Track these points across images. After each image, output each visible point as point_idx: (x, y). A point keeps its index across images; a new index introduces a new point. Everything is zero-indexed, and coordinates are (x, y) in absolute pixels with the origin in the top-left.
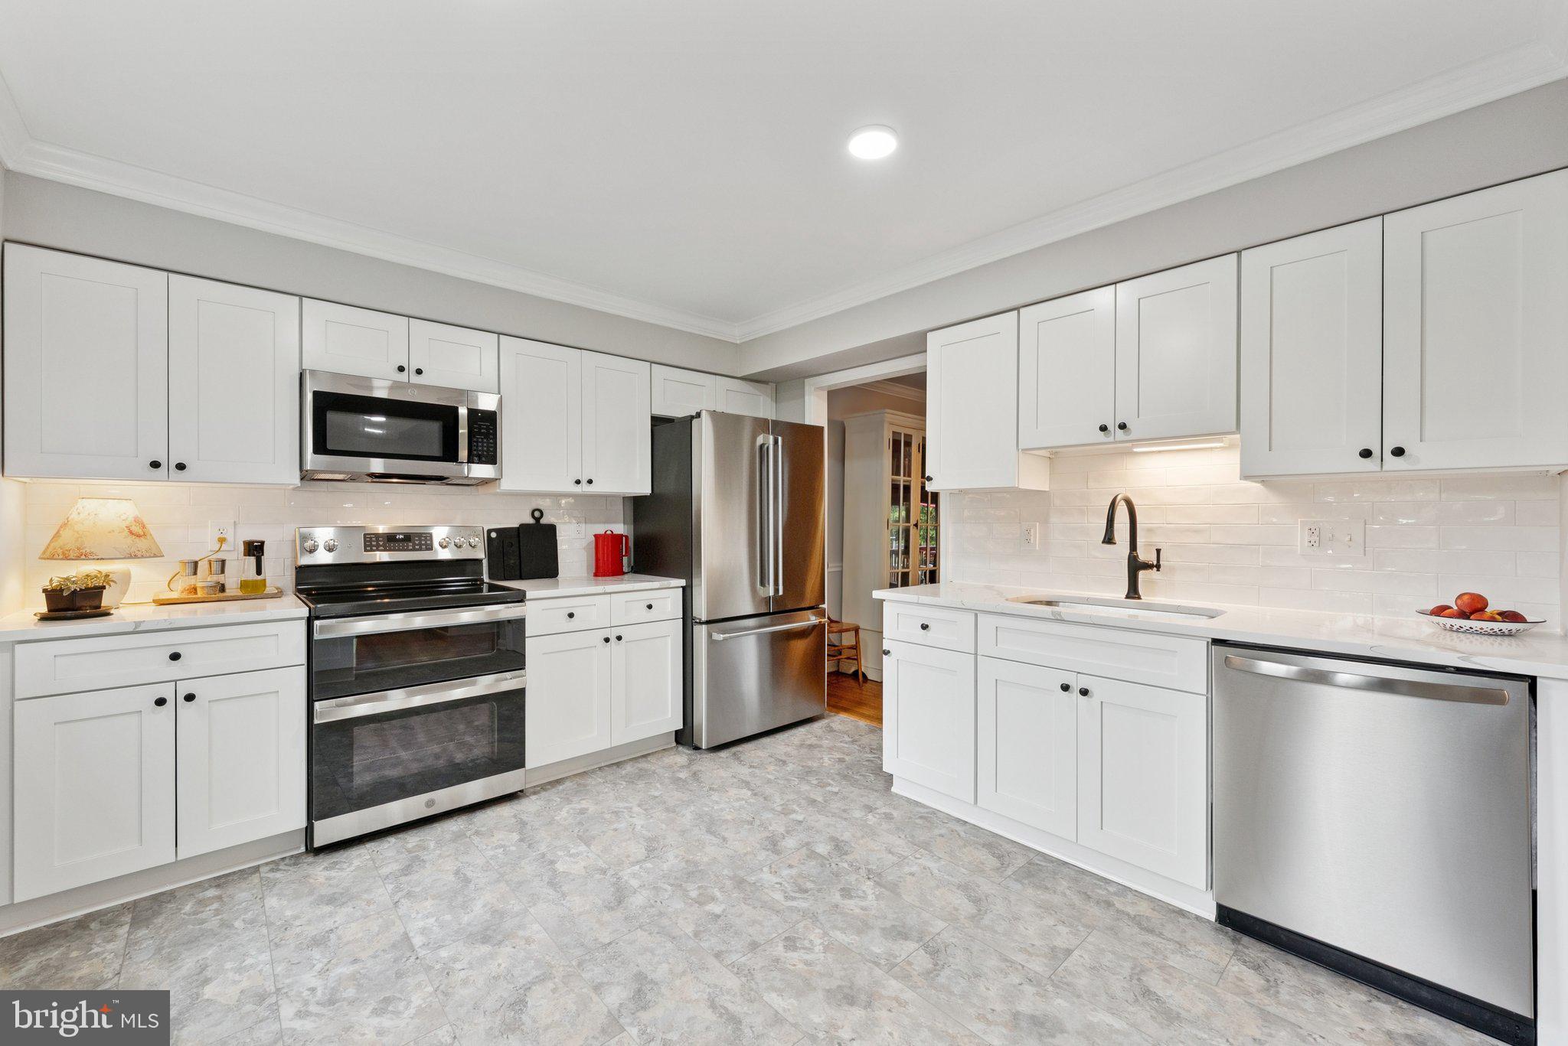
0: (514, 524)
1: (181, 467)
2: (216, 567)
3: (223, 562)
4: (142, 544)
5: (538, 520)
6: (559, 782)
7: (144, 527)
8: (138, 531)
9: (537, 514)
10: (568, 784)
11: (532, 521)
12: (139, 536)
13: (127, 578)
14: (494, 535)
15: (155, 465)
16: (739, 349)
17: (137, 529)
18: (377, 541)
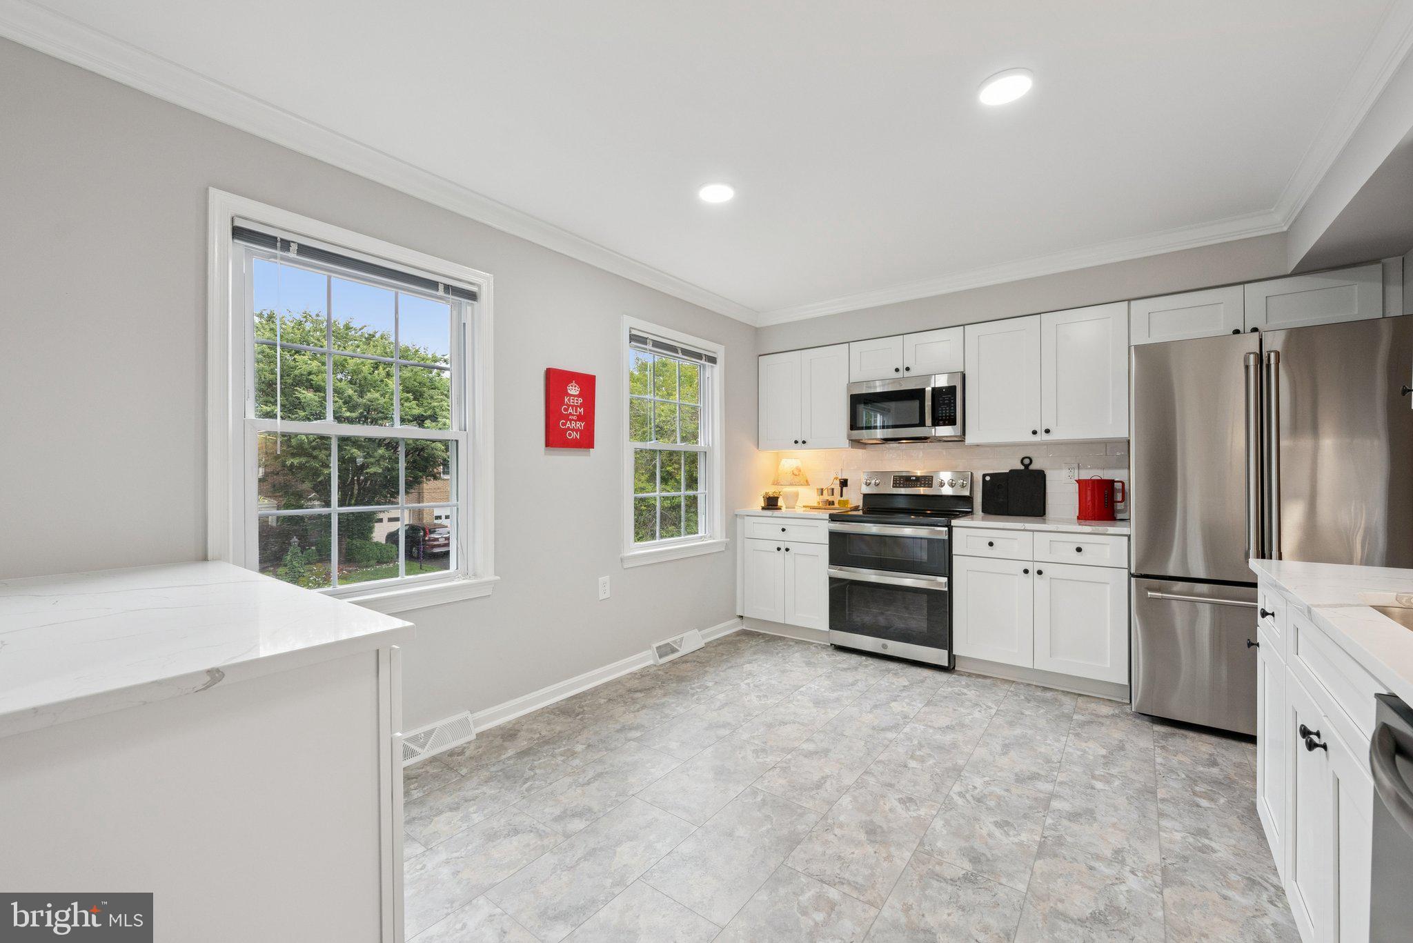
0: (1005, 469)
1: (804, 442)
2: (830, 491)
3: (833, 489)
4: (797, 479)
5: (1027, 466)
6: (985, 677)
7: (800, 471)
8: (797, 473)
9: (1027, 461)
10: (988, 681)
11: (1022, 467)
12: (796, 475)
13: (796, 495)
14: (988, 478)
15: (796, 442)
16: (1283, 239)
17: (796, 472)
18: (900, 481)
